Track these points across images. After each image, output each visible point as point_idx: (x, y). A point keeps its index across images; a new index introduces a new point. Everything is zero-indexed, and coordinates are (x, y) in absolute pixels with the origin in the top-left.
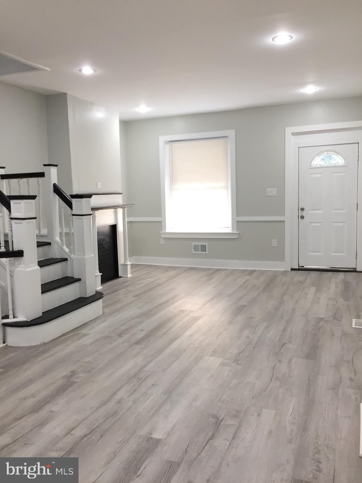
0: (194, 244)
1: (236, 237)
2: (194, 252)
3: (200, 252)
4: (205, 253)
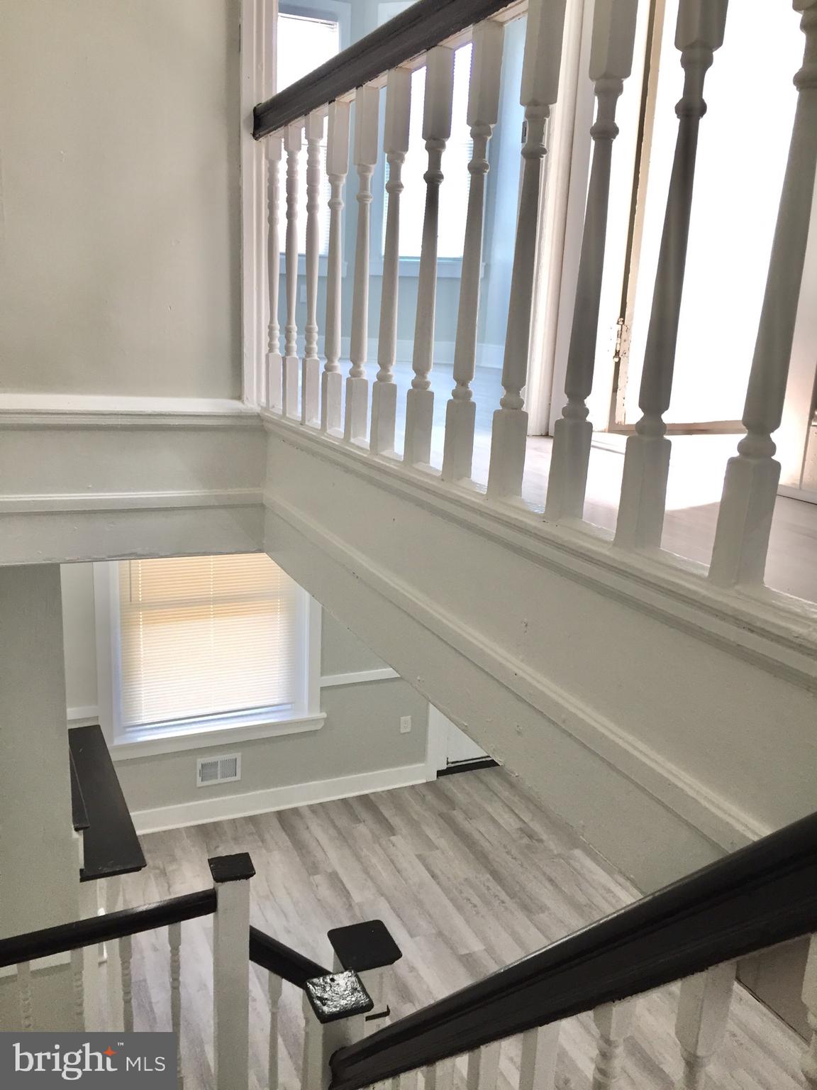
0: (201, 761)
1: (319, 727)
2: (200, 783)
3: (220, 780)
4: (233, 779)
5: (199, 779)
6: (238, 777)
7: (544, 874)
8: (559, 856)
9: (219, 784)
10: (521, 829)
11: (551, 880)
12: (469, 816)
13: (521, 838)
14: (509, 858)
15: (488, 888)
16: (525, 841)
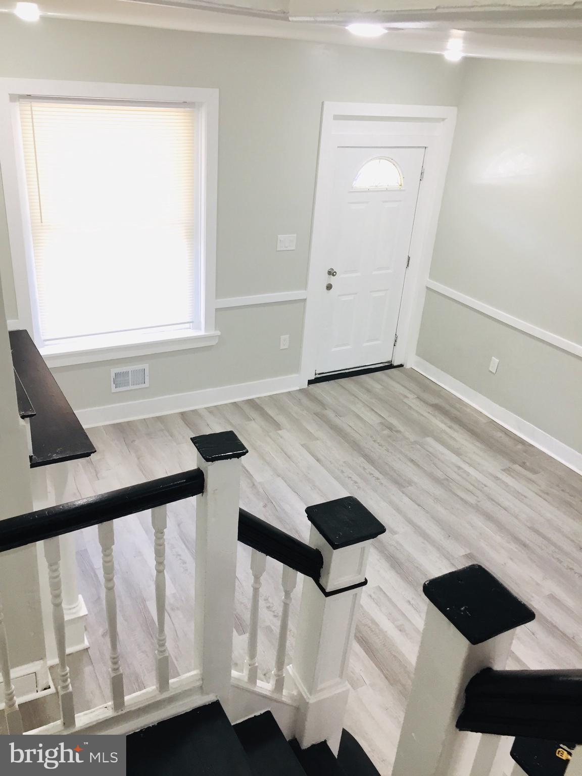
1: (213, 343)
2: (114, 390)
3: (131, 387)
4: (143, 386)
5: (113, 386)
6: (147, 385)
7: (406, 456)
8: (416, 442)
9: (131, 390)
10: (381, 423)
11: (412, 461)
12: (338, 414)
13: (383, 430)
14: (376, 445)
15: (364, 469)
16: (386, 432)
